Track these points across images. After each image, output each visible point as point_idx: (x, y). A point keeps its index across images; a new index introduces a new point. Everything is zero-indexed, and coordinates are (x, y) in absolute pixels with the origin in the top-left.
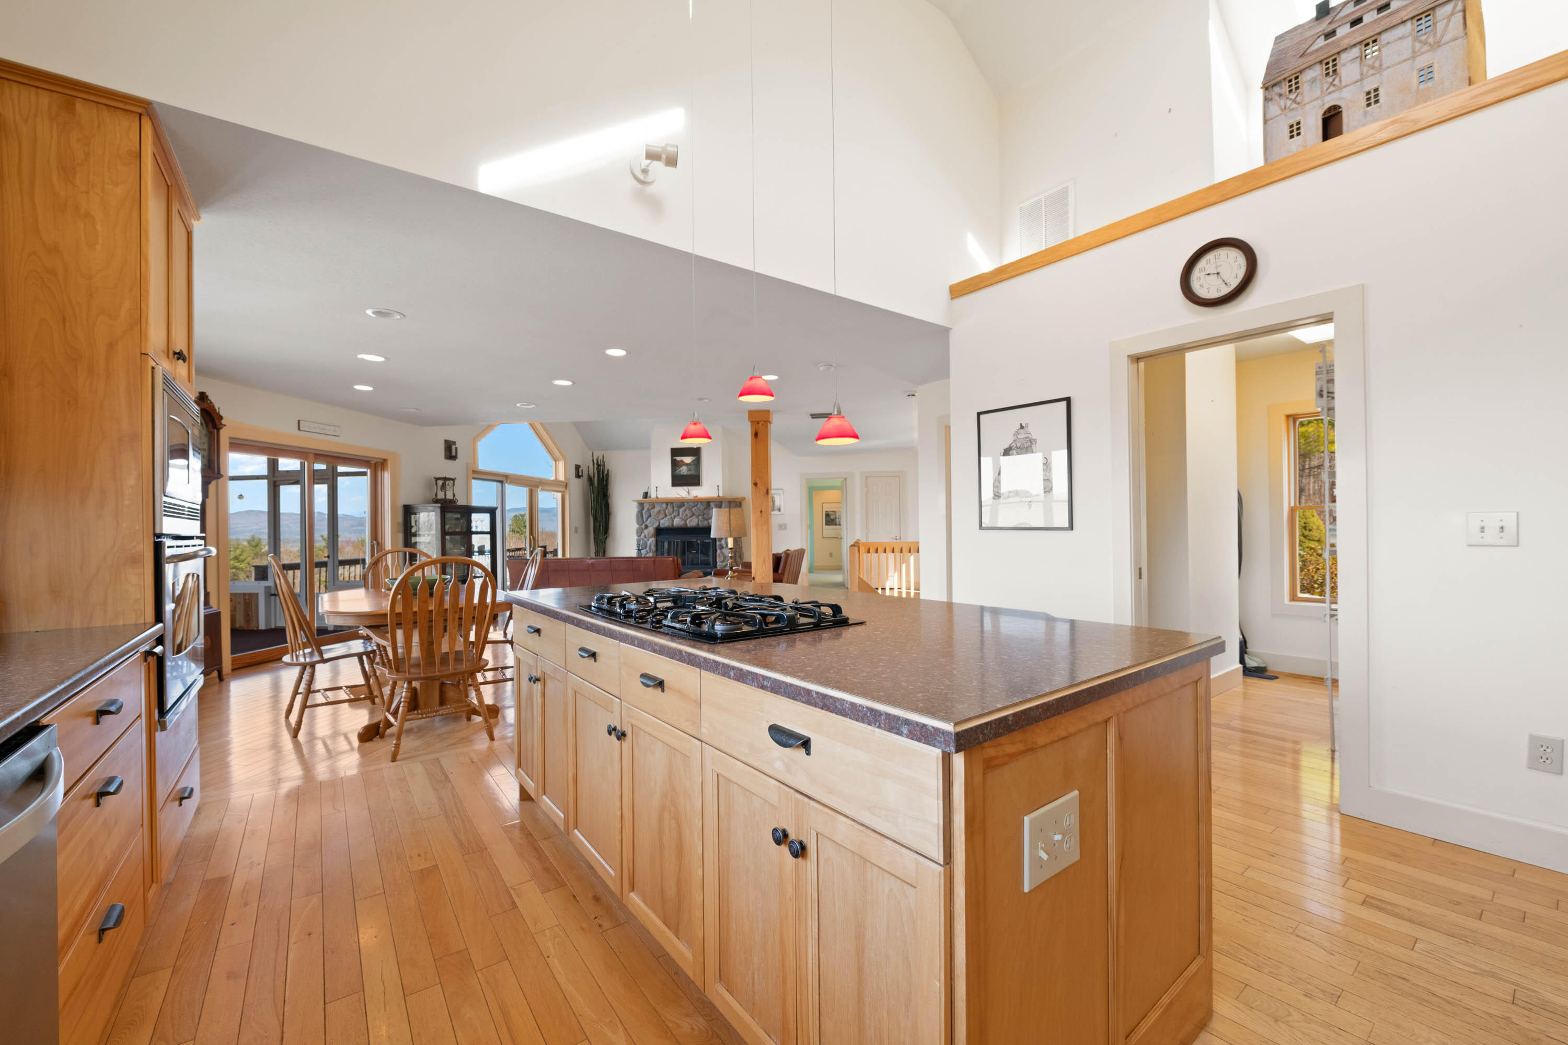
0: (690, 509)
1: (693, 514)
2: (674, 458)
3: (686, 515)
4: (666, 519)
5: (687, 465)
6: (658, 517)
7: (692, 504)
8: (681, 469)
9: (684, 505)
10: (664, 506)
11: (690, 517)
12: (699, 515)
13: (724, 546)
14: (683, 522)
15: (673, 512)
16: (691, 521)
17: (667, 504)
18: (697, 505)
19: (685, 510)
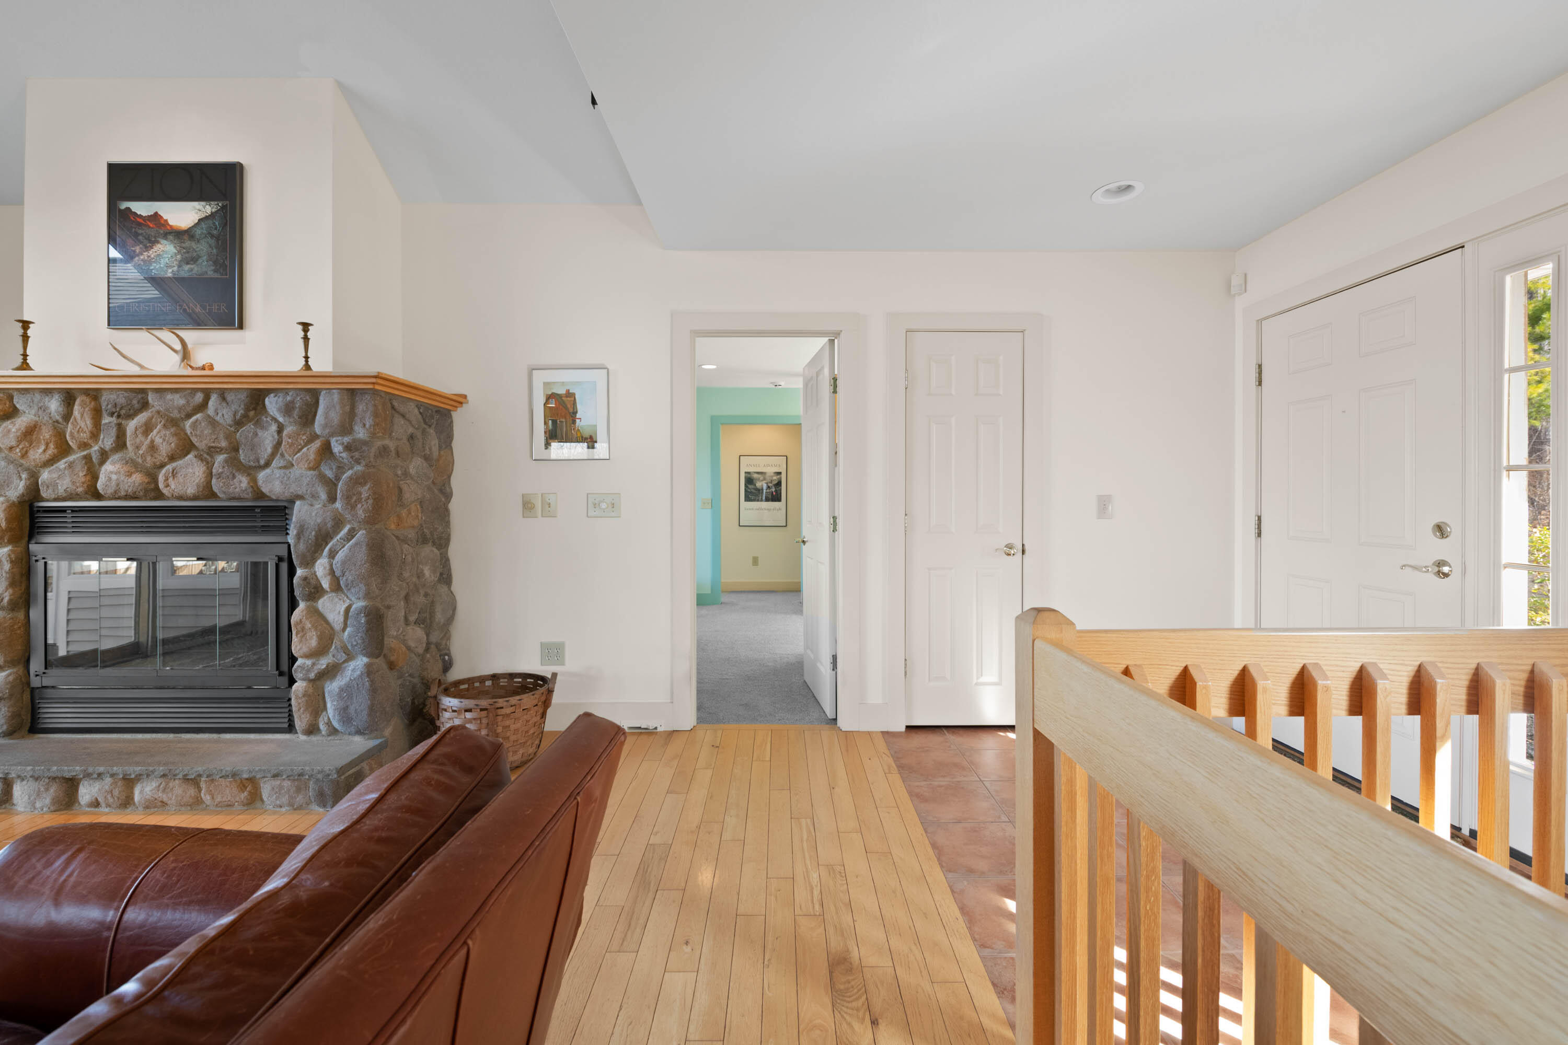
0: (173, 423)
1: (186, 447)
2: (124, 205)
3: (153, 448)
4: (62, 464)
5: (178, 235)
6: (24, 455)
7: (179, 400)
8: (152, 253)
9: (145, 405)
10: (54, 405)
11: (172, 458)
12: (213, 451)
13: (325, 584)
14: (137, 479)
15: (95, 436)
16: (174, 474)
17: (69, 397)
18: (203, 406)
19: (147, 428)
